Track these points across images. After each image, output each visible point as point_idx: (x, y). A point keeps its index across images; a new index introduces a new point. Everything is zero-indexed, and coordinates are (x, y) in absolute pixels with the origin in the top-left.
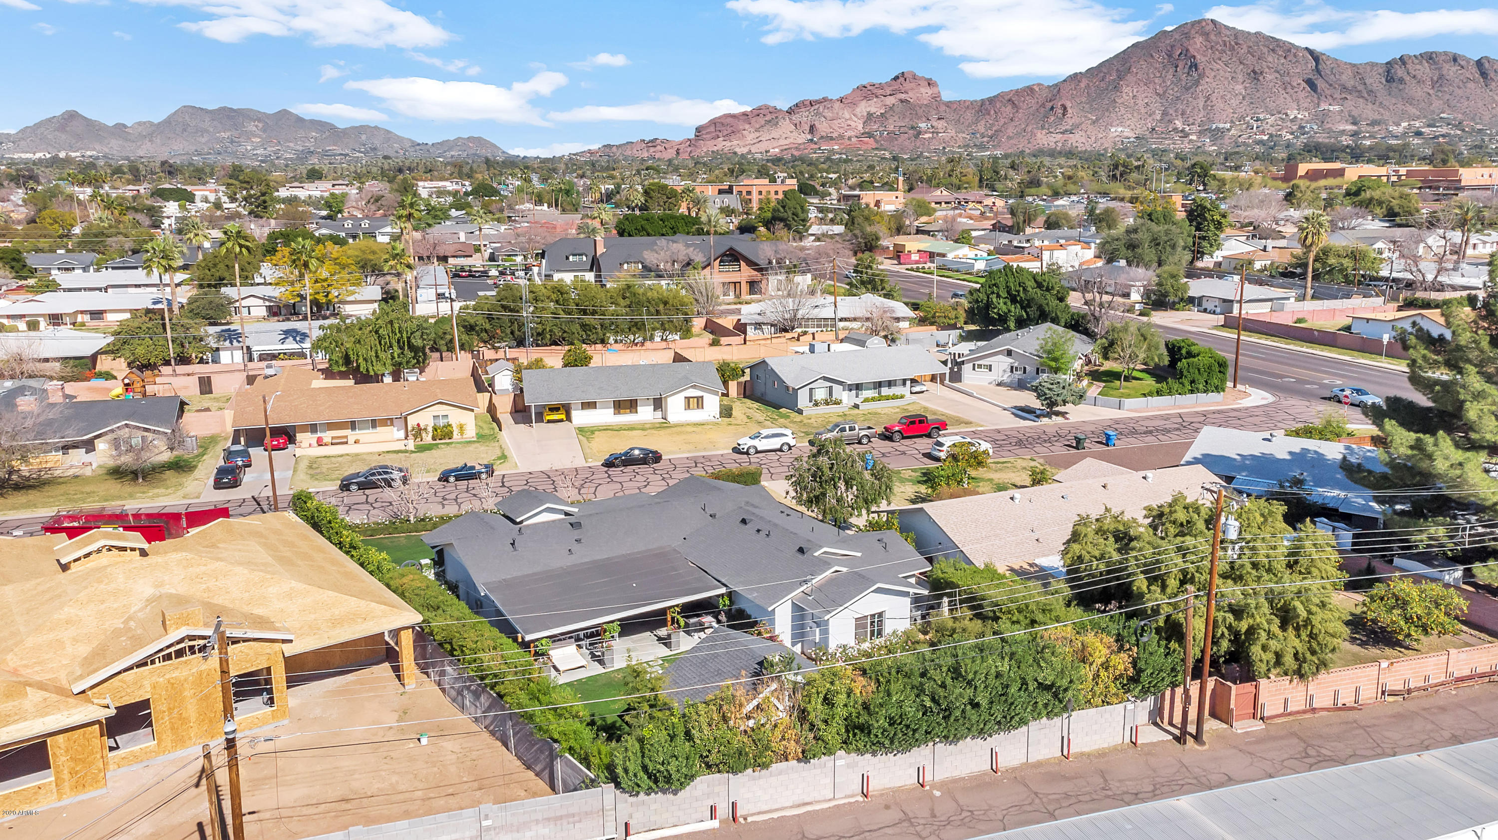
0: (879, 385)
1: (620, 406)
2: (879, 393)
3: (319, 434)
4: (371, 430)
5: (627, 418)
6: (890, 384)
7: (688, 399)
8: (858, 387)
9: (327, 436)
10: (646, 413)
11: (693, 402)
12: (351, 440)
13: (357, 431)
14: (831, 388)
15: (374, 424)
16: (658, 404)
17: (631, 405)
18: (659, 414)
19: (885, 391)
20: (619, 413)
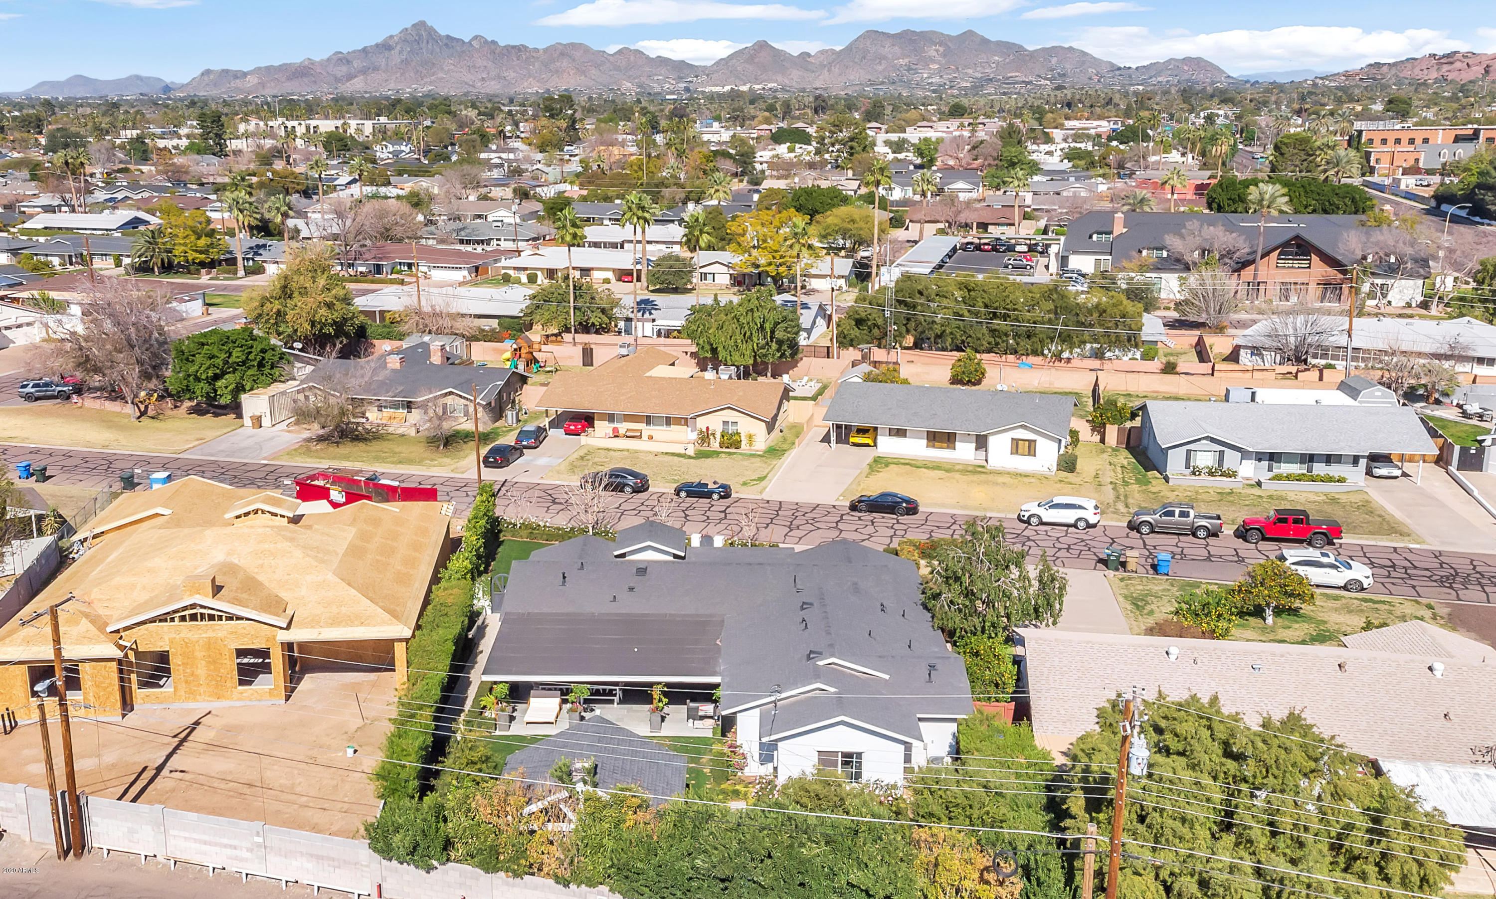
0: (1310, 459)
1: (935, 438)
2: (1310, 470)
3: (616, 425)
4: (665, 428)
5: (940, 454)
6: (1329, 459)
7: (1016, 442)
8: (1273, 457)
9: (623, 427)
10: (965, 451)
11: (1024, 447)
12: (645, 436)
13: (652, 427)
14: (1222, 453)
15: (668, 421)
16: (981, 442)
17: (947, 439)
18: (981, 454)
19: (1319, 469)
20: (934, 447)
